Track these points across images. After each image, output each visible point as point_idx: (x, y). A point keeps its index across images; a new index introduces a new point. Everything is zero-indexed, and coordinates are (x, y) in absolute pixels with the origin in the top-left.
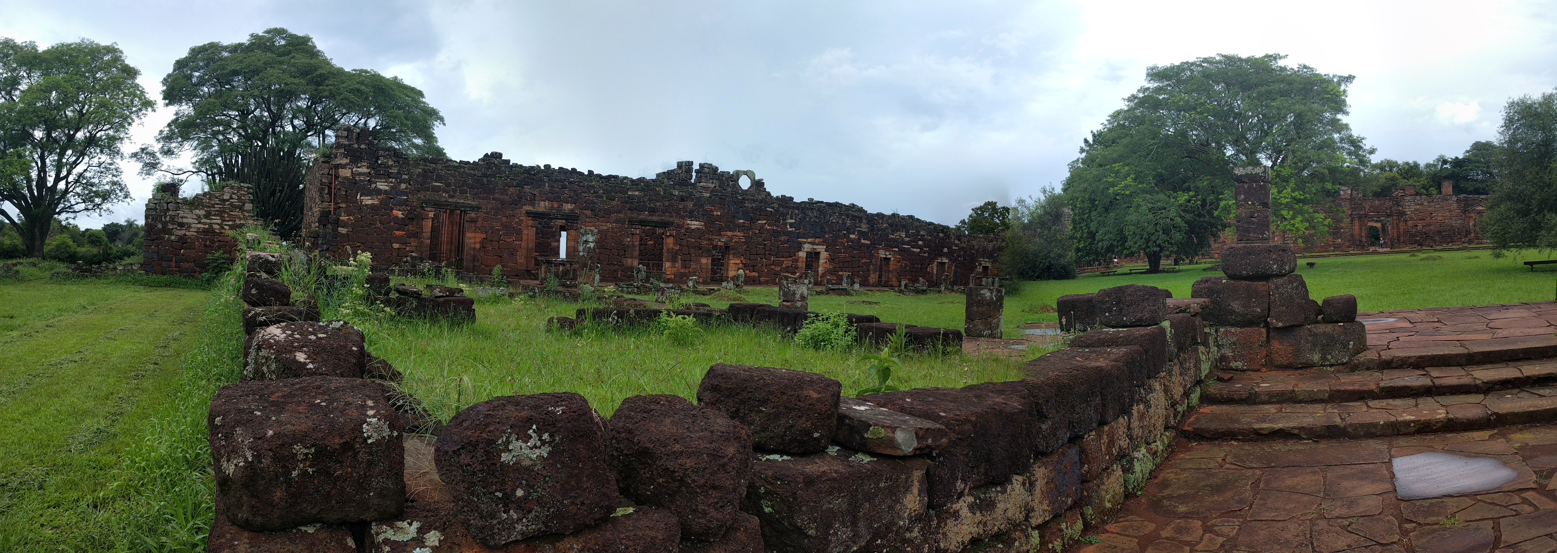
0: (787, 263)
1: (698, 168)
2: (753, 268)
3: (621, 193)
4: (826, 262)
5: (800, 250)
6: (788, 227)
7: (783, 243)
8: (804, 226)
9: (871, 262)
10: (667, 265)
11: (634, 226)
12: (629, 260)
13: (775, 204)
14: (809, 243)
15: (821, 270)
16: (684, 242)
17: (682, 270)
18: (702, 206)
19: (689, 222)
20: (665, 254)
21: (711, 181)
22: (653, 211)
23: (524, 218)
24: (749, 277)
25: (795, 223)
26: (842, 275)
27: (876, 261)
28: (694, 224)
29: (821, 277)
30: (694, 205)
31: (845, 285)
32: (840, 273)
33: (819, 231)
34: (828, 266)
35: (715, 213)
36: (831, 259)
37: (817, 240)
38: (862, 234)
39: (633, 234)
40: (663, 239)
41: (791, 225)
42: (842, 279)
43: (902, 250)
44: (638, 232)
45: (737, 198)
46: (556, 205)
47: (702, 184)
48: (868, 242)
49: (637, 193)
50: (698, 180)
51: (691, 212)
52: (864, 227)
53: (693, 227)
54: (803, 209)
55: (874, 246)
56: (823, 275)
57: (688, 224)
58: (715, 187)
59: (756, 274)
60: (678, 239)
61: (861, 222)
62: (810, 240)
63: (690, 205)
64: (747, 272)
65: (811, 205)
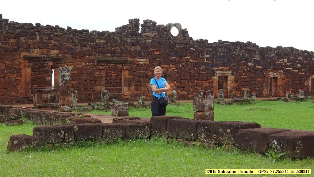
0: (206, 84)
1: (143, 23)
2: (183, 89)
3: (91, 42)
4: (232, 82)
5: (214, 75)
6: (205, 60)
7: (202, 71)
8: (216, 59)
9: (264, 81)
10: (125, 89)
11: (101, 64)
12: (99, 87)
13: (196, 45)
14: (220, 70)
15: (229, 88)
16: (136, 73)
17: (136, 92)
18: (147, 48)
19: (138, 60)
20: (123, 82)
21: (152, 32)
22: (114, 53)
23: (22, 61)
24: (181, 95)
25: (210, 57)
26: (243, 91)
27: (267, 80)
28: (142, 61)
29: (229, 93)
30: (142, 48)
31: (246, 98)
32: (243, 89)
33: (226, 61)
34: (233, 84)
35: (156, 53)
36: (236, 81)
37: (225, 68)
38: (257, 62)
39: (100, 70)
40: (122, 71)
41: (207, 59)
42: (243, 94)
43: (286, 72)
44: (104, 68)
45: (170, 42)
46: (45, 51)
47: (146, 34)
48: (261, 67)
49: (102, 42)
50: (144, 31)
51: (139, 53)
52: (258, 57)
53: (141, 63)
54: (215, 47)
55: (265, 69)
56: (231, 91)
57: (138, 61)
58: (155, 35)
59: (185, 93)
60: (132, 72)
61: (255, 54)
62: (220, 68)
63: (138, 48)
64: (179, 91)
65: (220, 44)
